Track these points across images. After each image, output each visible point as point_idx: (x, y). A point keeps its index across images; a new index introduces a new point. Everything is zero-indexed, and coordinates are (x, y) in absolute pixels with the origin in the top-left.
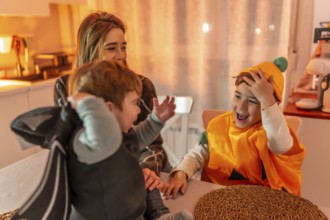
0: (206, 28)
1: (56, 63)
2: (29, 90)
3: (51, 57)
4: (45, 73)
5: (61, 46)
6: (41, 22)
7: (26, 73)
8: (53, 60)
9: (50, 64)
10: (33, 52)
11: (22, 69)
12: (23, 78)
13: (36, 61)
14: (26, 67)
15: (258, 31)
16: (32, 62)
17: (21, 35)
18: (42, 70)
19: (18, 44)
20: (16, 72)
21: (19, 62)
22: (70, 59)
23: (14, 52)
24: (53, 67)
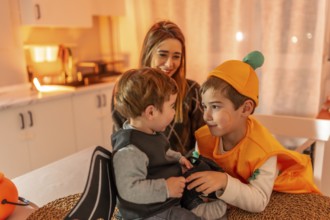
0: (239, 36)
1: (97, 70)
2: (72, 95)
3: (92, 65)
4: (87, 80)
5: (101, 55)
6: (84, 32)
7: (70, 79)
8: (94, 68)
9: (91, 71)
10: (76, 61)
11: (66, 76)
12: (67, 84)
13: (78, 68)
14: (69, 73)
15: (294, 40)
16: (75, 70)
17: (67, 45)
18: (84, 76)
19: (64, 53)
20: (61, 79)
21: (64, 69)
22: (109, 67)
23: (60, 61)
24: (94, 74)
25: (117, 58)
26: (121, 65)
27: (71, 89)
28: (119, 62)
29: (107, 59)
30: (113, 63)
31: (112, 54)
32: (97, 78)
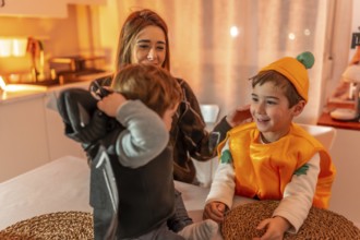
0: (234, 32)
1: (74, 68)
2: (44, 95)
3: (68, 61)
4: (61, 79)
5: (79, 50)
6: (58, 23)
7: (41, 77)
8: (70, 65)
9: (66, 68)
10: (49, 56)
11: (37, 74)
12: (37, 83)
13: (52, 65)
14: (41, 71)
15: (292, 36)
16: (48, 67)
17: (37, 38)
18: (58, 74)
19: (34, 47)
20: (31, 77)
21: (34, 66)
22: (88, 64)
23: (30, 55)
24: (70, 72)
25: (97, 54)
26: (102, 61)
27: (43, 89)
28: (100, 58)
29: (86, 54)
30: (93, 59)
31: (92, 49)
32: (74, 76)
